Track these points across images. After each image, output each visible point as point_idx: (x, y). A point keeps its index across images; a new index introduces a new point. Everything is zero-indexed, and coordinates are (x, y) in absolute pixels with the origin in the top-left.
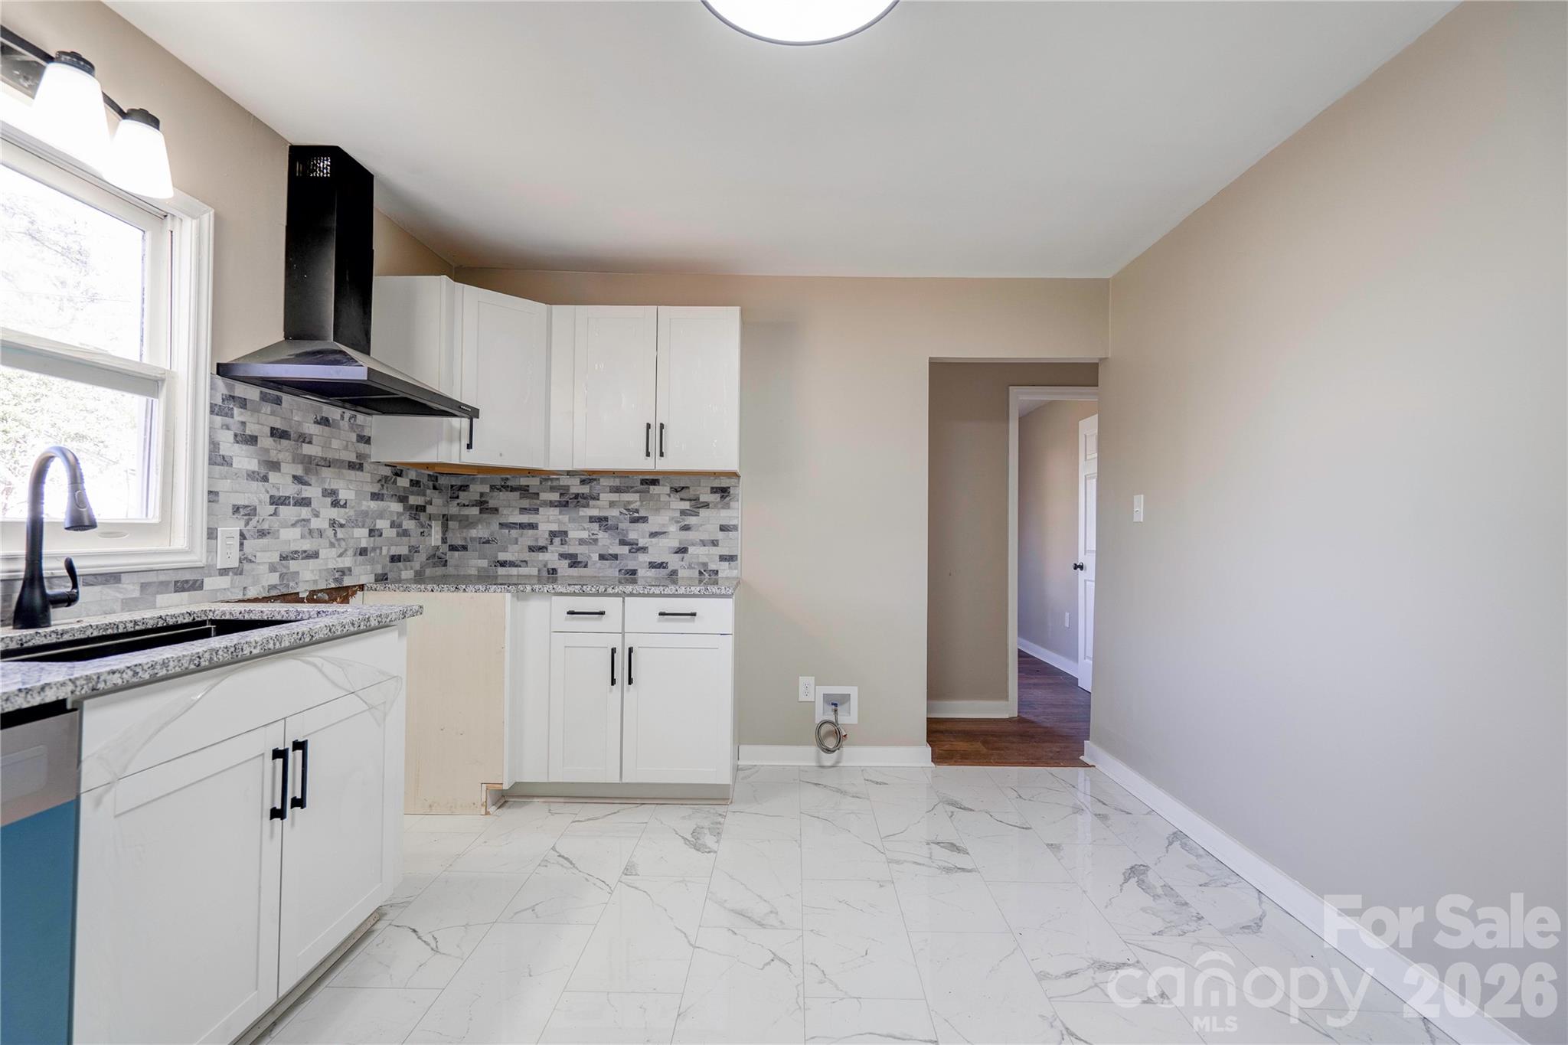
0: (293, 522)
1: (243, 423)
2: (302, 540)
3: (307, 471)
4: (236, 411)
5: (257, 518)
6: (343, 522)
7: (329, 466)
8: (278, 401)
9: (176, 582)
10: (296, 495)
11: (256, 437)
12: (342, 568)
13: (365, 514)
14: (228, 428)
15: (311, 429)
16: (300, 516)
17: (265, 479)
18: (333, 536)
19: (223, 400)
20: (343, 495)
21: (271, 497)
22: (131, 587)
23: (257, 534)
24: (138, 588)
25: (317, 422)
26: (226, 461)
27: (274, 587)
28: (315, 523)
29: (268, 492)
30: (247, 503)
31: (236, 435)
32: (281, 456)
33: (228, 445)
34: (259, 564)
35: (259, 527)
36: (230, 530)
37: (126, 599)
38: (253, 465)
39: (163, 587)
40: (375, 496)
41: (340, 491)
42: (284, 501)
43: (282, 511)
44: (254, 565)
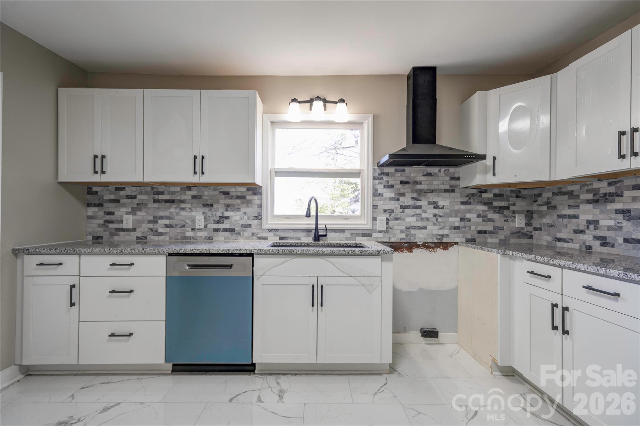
0: (412, 215)
1: (388, 181)
2: (417, 222)
3: (419, 195)
4: (384, 177)
5: (394, 214)
6: (441, 214)
7: (432, 192)
8: (404, 171)
9: (362, 234)
10: (413, 205)
11: (394, 185)
12: (442, 234)
13: (458, 211)
14: (381, 184)
15: (420, 178)
16: (416, 213)
17: (398, 200)
18: (435, 220)
19: (379, 175)
20: (441, 204)
21: (401, 206)
22: (347, 234)
23: (394, 219)
24: (350, 234)
25: (424, 175)
26: (381, 195)
27: (403, 239)
28: (424, 215)
29: (399, 204)
30: (390, 209)
31: (384, 186)
32: (405, 191)
33: (381, 189)
34: (396, 230)
35: (395, 217)
36: (382, 218)
37: (347, 237)
38: (393, 195)
39: (358, 235)
40: (463, 203)
41: (439, 202)
42: (407, 207)
43: (407, 211)
44: (393, 230)
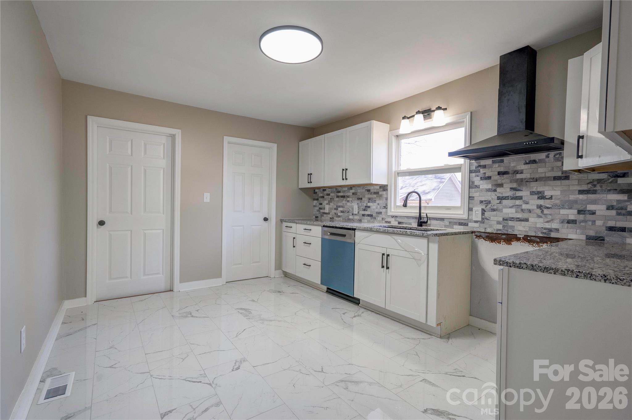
0: (510, 206)
1: (485, 173)
2: (516, 214)
3: (519, 186)
4: (481, 170)
5: (491, 205)
6: (548, 206)
7: (537, 181)
8: (502, 161)
9: (459, 223)
10: (512, 195)
11: (491, 177)
12: (550, 228)
13: (576, 202)
14: (478, 176)
15: (521, 167)
16: (515, 204)
17: (495, 191)
18: (540, 212)
19: (476, 168)
20: (548, 193)
21: (498, 197)
22: (446, 222)
23: (491, 210)
24: (448, 223)
25: (526, 163)
26: (477, 187)
27: (500, 230)
28: (524, 207)
29: (496, 195)
30: (486, 200)
31: (481, 178)
32: (503, 182)
33: (477, 181)
34: (491, 221)
35: (492, 208)
36: (477, 210)
37: (446, 225)
38: (489, 186)
39: (455, 223)
40: (581, 192)
41: (545, 191)
42: (506, 198)
43: (505, 202)
44: (489, 221)
